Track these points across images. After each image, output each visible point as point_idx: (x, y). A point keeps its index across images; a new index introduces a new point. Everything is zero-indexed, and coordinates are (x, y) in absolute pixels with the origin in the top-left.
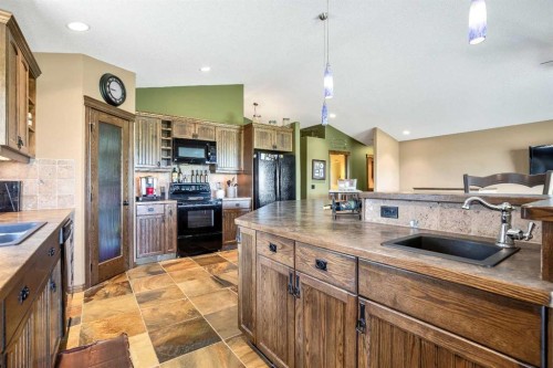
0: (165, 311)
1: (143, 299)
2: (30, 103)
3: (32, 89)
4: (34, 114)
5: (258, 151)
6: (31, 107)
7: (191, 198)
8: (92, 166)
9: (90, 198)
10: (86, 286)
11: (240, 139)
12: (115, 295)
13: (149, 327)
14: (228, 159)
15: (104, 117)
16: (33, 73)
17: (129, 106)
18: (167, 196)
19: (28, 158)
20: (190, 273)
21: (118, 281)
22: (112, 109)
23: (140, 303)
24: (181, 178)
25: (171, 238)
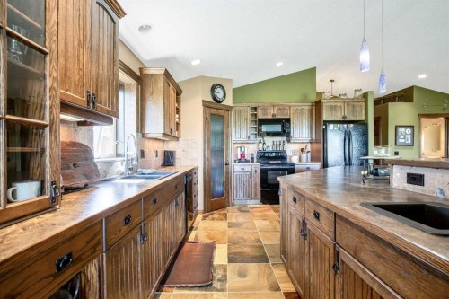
0: (241, 236)
1: (231, 225)
2: (177, 109)
3: (178, 101)
4: (180, 115)
5: (326, 123)
6: (178, 111)
7: (272, 162)
8: (207, 141)
9: (206, 160)
10: (205, 211)
11: (311, 114)
12: (217, 219)
13: (229, 242)
14: (302, 131)
15: (214, 111)
16: (179, 93)
17: (228, 102)
18: (255, 160)
19: (177, 139)
20: (266, 216)
21: (222, 212)
22: (218, 105)
23: (229, 227)
24: (265, 146)
25: (256, 189)
